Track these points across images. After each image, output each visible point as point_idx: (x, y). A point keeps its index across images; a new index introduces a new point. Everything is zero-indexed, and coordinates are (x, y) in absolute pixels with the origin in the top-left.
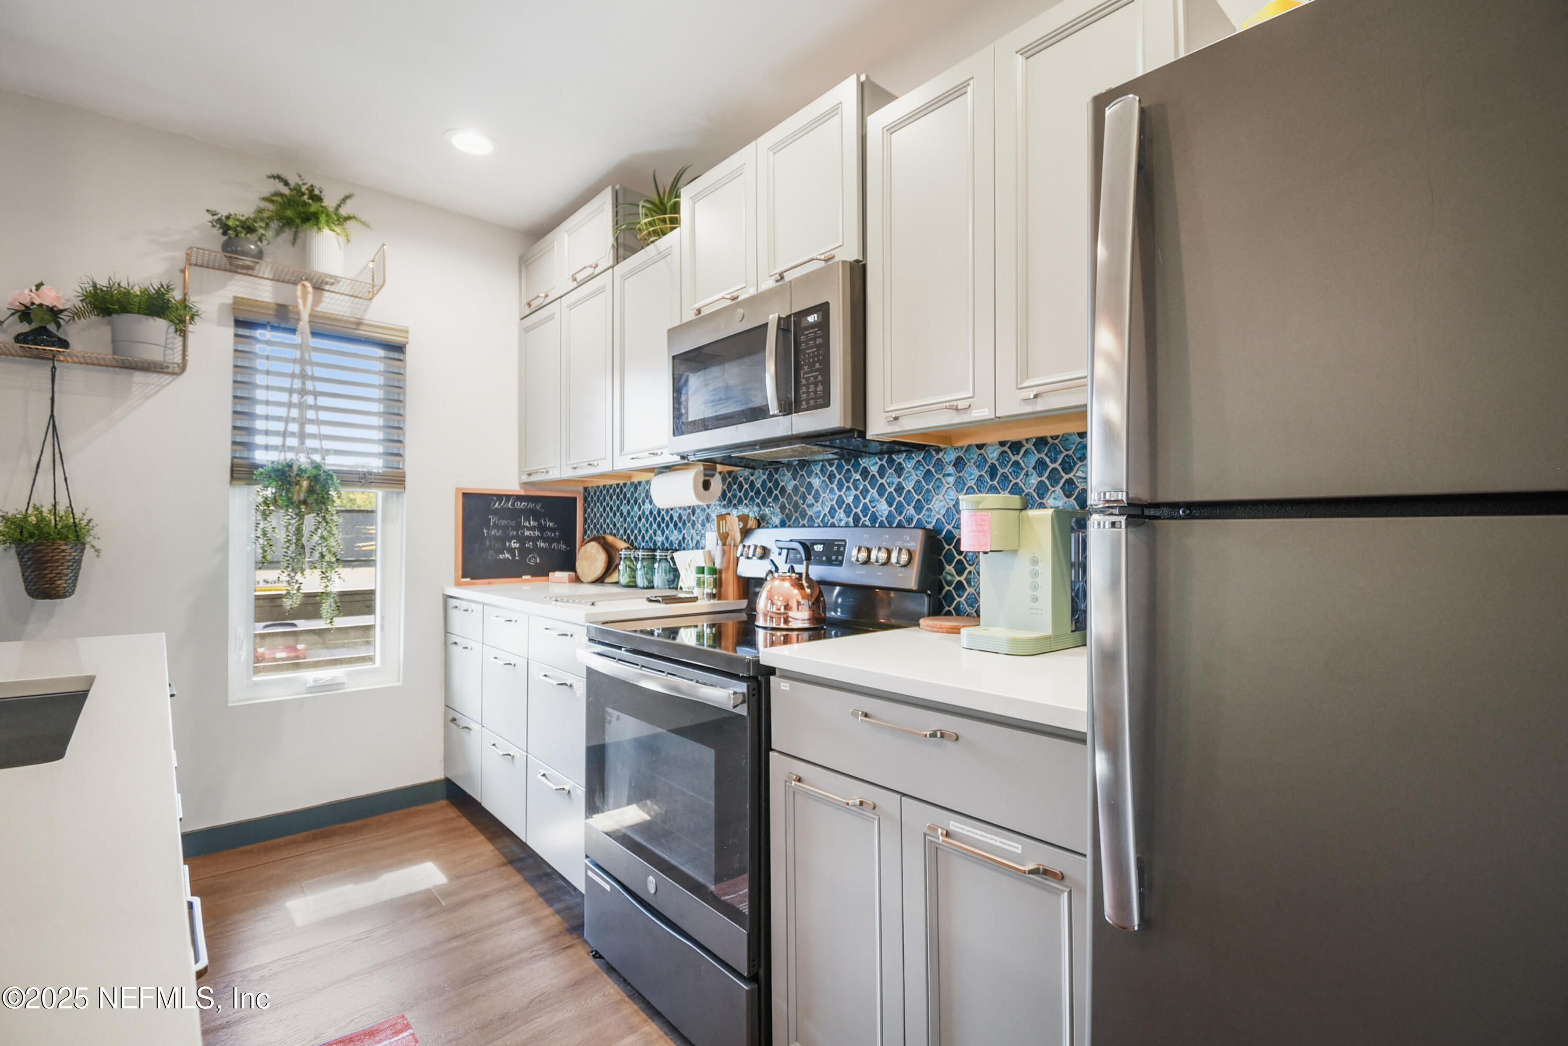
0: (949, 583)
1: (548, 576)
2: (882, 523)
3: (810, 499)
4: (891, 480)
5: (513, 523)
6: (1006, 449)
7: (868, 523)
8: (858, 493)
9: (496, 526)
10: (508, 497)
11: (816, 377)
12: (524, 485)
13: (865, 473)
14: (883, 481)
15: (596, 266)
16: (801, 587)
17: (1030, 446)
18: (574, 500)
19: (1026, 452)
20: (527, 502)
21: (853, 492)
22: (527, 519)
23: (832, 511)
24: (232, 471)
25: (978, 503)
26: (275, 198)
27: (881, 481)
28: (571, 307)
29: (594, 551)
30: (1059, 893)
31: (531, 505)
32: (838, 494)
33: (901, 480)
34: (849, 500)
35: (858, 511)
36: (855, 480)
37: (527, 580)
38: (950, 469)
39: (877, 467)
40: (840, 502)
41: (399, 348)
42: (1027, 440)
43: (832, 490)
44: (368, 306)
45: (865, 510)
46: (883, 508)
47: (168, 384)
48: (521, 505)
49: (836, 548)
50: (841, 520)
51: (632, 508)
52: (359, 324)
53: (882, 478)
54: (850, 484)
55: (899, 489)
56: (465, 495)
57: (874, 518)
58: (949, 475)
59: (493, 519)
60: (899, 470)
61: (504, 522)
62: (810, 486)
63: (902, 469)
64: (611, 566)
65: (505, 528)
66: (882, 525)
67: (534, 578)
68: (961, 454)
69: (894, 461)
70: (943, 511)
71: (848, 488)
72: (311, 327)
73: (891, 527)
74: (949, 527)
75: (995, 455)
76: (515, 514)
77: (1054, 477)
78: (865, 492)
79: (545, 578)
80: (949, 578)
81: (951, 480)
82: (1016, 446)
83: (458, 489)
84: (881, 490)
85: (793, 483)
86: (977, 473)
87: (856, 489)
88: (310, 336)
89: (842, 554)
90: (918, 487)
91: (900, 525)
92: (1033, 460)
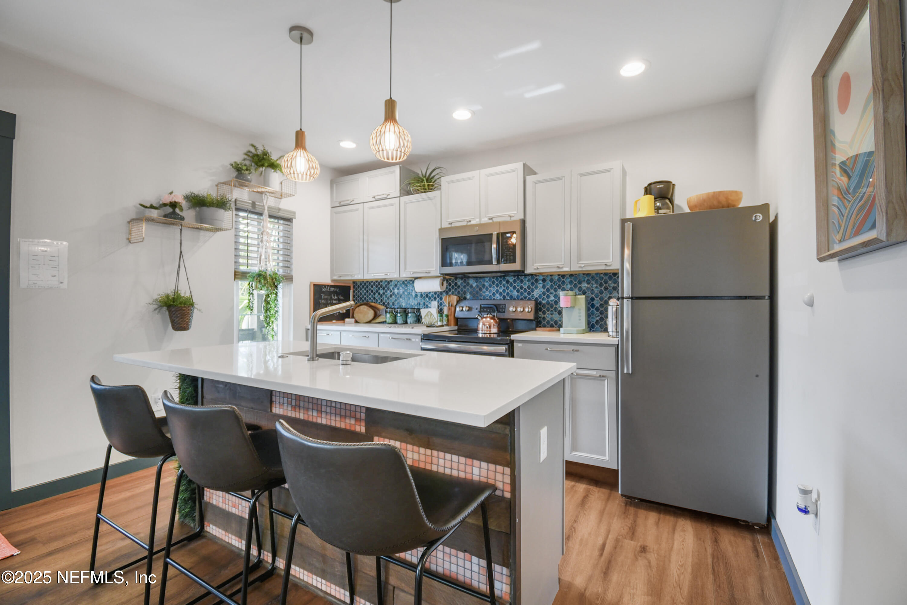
0: (540, 318)
1: (344, 320)
2: (515, 298)
3: (484, 290)
4: (518, 285)
5: (329, 297)
6: (560, 277)
7: (509, 298)
8: (505, 288)
9: (324, 299)
10: (328, 286)
11: (510, 254)
12: (333, 281)
13: (508, 282)
14: (515, 285)
15: (389, 195)
16: (494, 319)
17: (568, 276)
18: (350, 287)
19: (566, 278)
20: (334, 288)
21: (503, 288)
22: (334, 296)
23: (494, 294)
24: (235, 275)
25: (567, 294)
26: (249, 154)
27: (514, 285)
28: (370, 208)
29: (365, 310)
30: (604, 380)
31: (335, 290)
32: (496, 288)
33: (522, 284)
34: (501, 291)
35: (505, 294)
36: (504, 284)
37: (334, 323)
38: (541, 282)
39: (513, 280)
40: (497, 291)
41: (289, 220)
42: (567, 275)
43: (494, 287)
44: (280, 202)
45: (508, 294)
46: (515, 293)
47: (213, 236)
48: (332, 289)
49: (501, 307)
50: (497, 297)
51: (386, 292)
52: (279, 209)
53: (515, 283)
54: (502, 285)
55: (522, 288)
56: (314, 285)
57: (511, 297)
58: (540, 284)
59: (323, 295)
60: (522, 281)
61: (326, 297)
62: (484, 286)
63: (523, 281)
64: (376, 316)
65: (326, 299)
66: (515, 299)
67: (338, 322)
68: (545, 277)
69: (519, 278)
70: (538, 295)
71: (501, 287)
72: (269, 213)
73: (518, 300)
74: (540, 300)
75: (556, 278)
76: (330, 293)
77: (575, 286)
78: (508, 288)
79: (342, 321)
80: (540, 316)
81: (541, 285)
82: (563, 276)
83: (311, 283)
84: (515, 288)
85: (476, 284)
86: (550, 284)
87: (504, 287)
88: (267, 216)
89: (505, 309)
90: (529, 287)
91: (522, 299)
92: (569, 280)
